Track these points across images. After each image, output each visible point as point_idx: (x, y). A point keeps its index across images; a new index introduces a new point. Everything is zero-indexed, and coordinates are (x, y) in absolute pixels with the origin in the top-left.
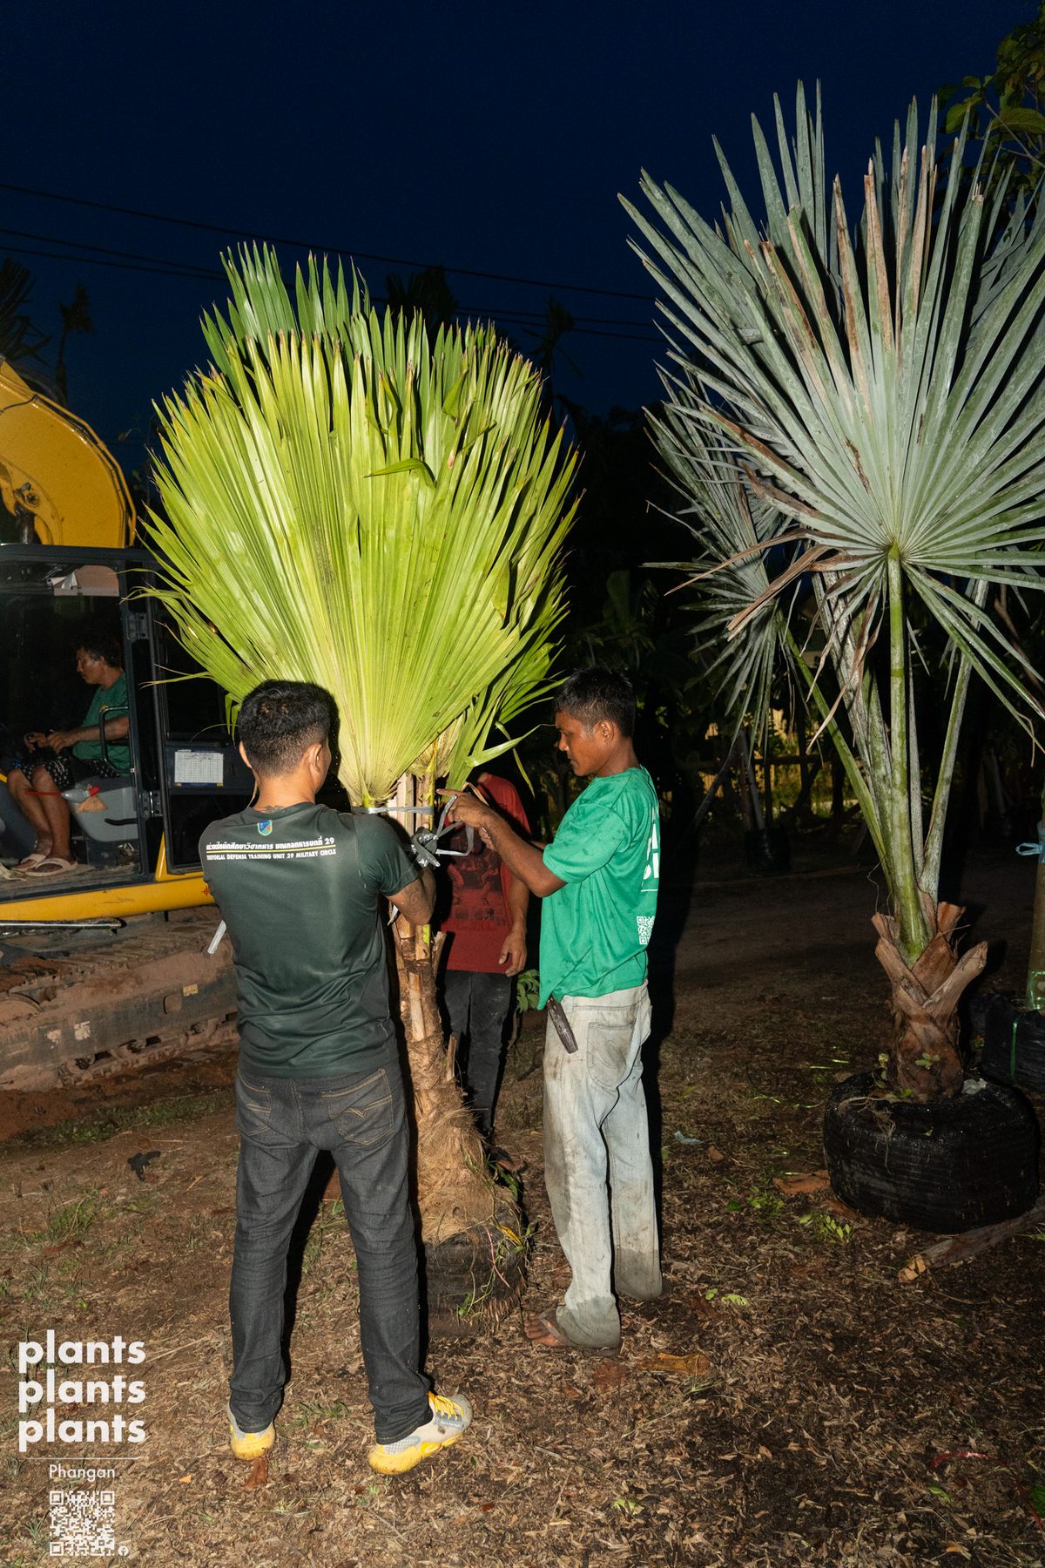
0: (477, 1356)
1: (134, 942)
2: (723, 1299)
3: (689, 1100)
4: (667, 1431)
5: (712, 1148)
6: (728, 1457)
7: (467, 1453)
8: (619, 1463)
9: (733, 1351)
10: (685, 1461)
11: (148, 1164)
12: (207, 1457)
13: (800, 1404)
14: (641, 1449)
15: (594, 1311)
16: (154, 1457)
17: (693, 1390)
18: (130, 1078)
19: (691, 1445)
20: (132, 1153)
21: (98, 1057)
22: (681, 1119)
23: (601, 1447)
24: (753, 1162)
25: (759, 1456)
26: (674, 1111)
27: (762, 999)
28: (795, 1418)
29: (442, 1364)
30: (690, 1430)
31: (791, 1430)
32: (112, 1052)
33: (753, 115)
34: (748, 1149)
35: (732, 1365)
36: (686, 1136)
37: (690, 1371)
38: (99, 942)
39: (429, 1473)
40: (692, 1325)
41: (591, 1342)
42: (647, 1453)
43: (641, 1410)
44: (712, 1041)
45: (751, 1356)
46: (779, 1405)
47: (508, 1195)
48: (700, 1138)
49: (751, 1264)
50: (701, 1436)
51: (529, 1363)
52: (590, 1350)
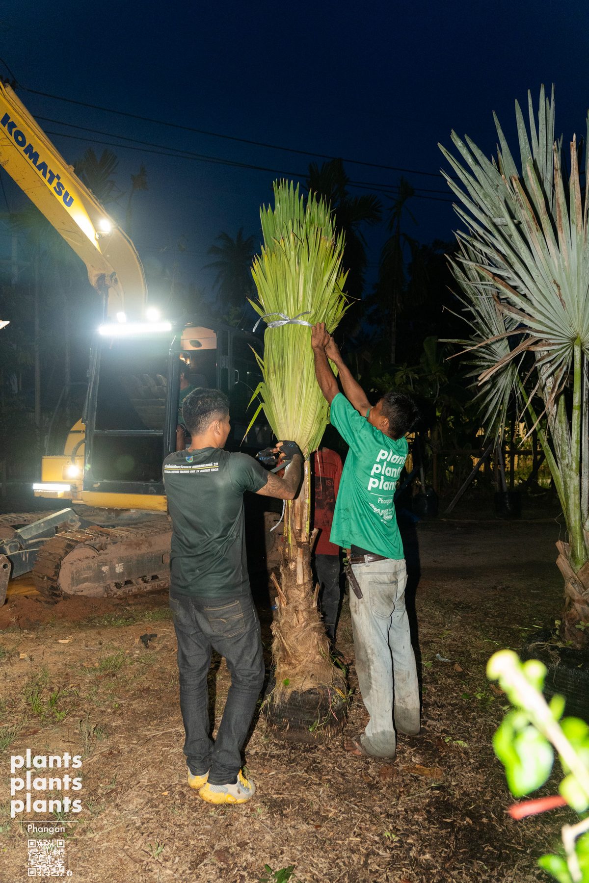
0: (318, 754)
1: (149, 524)
2: (454, 742)
3: (446, 638)
4: (417, 803)
5: (457, 665)
6: (448, 820)
7: (309, 800)
8: (388, 816)
9: (457, 769)
10: (425, 820)
11: (150, 640)
12: (176, 784)
13: (491, 800)
14: (401, 811)
15: (381, 738)
16: (149, 780)
17: (433, 785)
18: (142, 596)
19: (428, 812)
20: (143, 634)
21: (127, 583)
22: (441, 647)
23: (380, 807)
24: (480, 675)
25: (465, 822)
26: (437, 643)
27: (495, 588)
28: (487, 806)
29: (299, 756)
30: (429, 805)
31: (484, 812)
32: (134, 581)
33: (516, 101)
34: (478, 667)
35: (455, 776)
36: (443, 657)
37: (432, 775)
38: (130, 522)
39: (288, 807)
40: (435, 753)
41: (378, 755)
42: (404, 813)
43: (403, 792)
44: (463, 608)
45: (466, 773)
46: (479, 799)
47: (341, 673)
48: (450, 659)
49: (472, 727)
50: (435, 808)
51: (345, 761)
52: (379, 759)
